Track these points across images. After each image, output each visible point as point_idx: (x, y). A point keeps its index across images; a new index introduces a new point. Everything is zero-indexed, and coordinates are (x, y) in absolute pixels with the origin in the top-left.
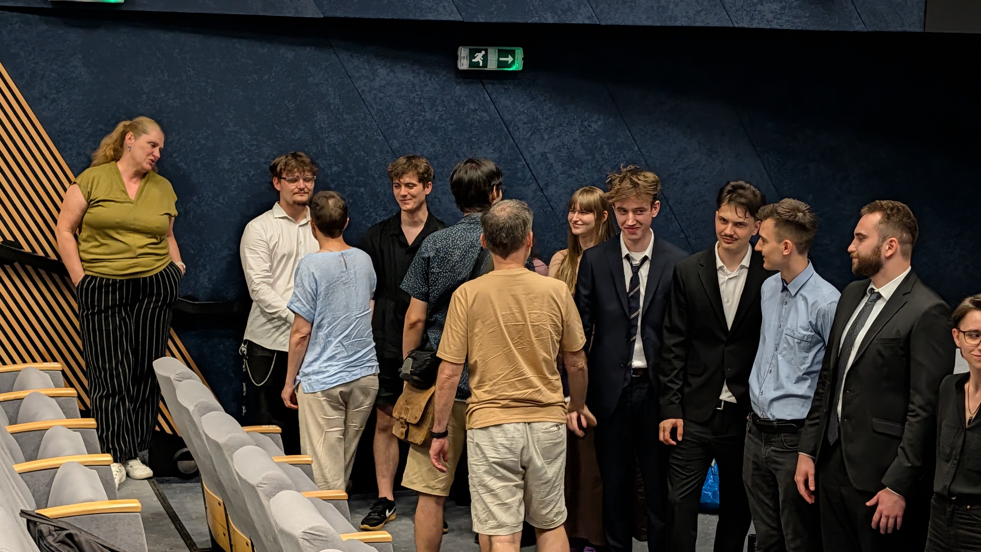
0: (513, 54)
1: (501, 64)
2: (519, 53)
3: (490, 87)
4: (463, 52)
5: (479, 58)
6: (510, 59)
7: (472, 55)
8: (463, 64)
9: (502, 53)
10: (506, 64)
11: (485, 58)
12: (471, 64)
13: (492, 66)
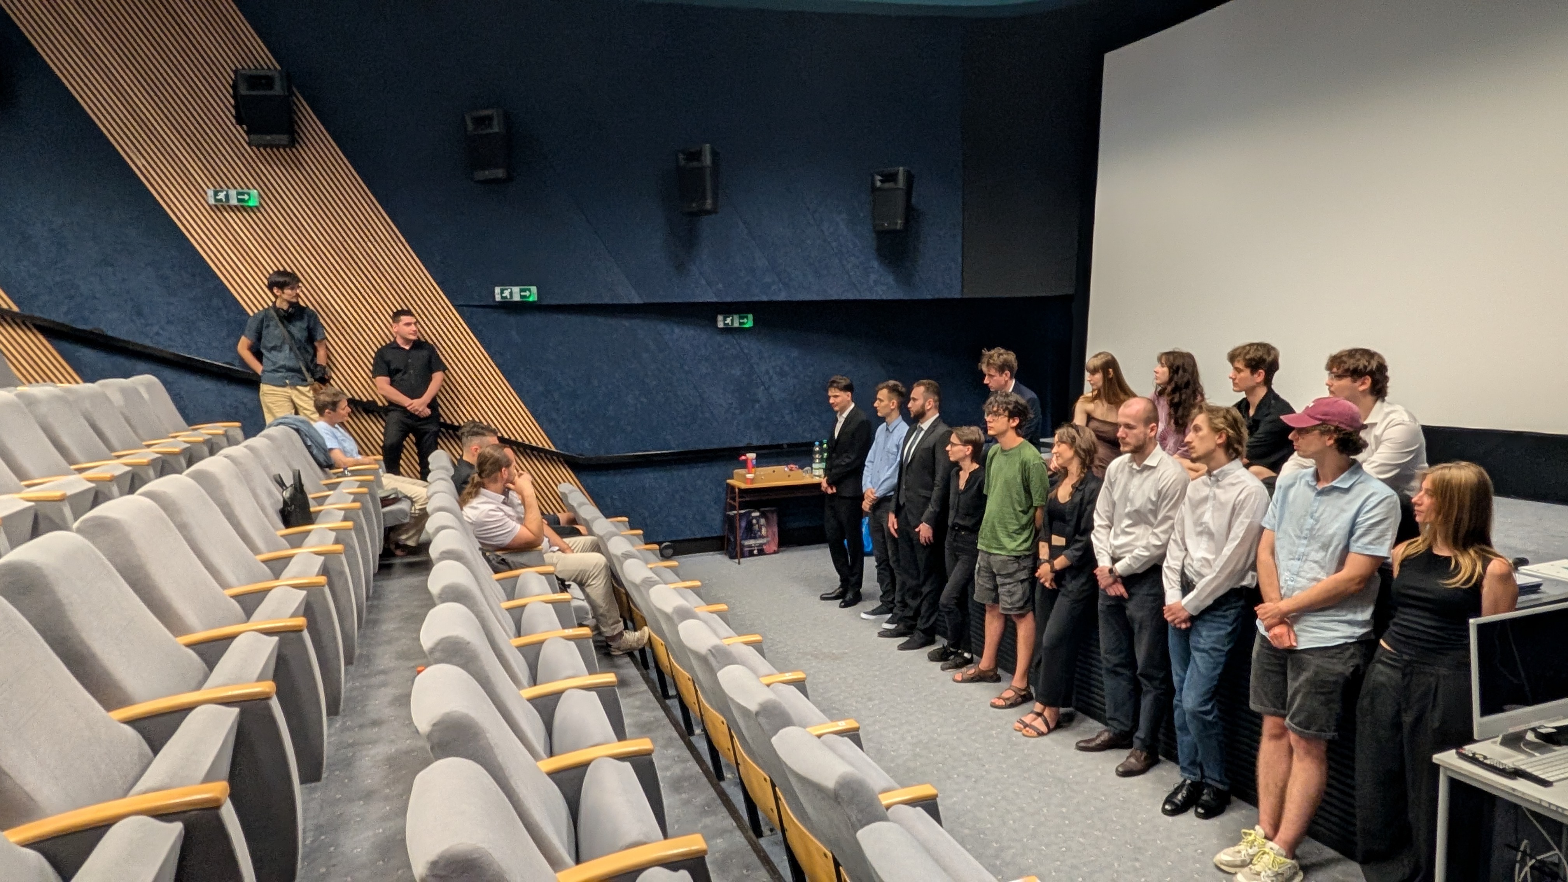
0: (747, 318)
1: (741, 323)
2: (750, 316)
3: (736, 337)
4: (720, 318)
5: (729, 321)
6: (745, 320)
7: (725, 320)
8: (721, 325)
9: (741, 318)
10: (743, 323)
11: (732, 321)
12: (725, 324)
13: (736, 325)
